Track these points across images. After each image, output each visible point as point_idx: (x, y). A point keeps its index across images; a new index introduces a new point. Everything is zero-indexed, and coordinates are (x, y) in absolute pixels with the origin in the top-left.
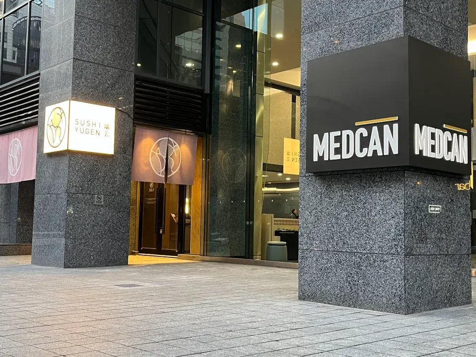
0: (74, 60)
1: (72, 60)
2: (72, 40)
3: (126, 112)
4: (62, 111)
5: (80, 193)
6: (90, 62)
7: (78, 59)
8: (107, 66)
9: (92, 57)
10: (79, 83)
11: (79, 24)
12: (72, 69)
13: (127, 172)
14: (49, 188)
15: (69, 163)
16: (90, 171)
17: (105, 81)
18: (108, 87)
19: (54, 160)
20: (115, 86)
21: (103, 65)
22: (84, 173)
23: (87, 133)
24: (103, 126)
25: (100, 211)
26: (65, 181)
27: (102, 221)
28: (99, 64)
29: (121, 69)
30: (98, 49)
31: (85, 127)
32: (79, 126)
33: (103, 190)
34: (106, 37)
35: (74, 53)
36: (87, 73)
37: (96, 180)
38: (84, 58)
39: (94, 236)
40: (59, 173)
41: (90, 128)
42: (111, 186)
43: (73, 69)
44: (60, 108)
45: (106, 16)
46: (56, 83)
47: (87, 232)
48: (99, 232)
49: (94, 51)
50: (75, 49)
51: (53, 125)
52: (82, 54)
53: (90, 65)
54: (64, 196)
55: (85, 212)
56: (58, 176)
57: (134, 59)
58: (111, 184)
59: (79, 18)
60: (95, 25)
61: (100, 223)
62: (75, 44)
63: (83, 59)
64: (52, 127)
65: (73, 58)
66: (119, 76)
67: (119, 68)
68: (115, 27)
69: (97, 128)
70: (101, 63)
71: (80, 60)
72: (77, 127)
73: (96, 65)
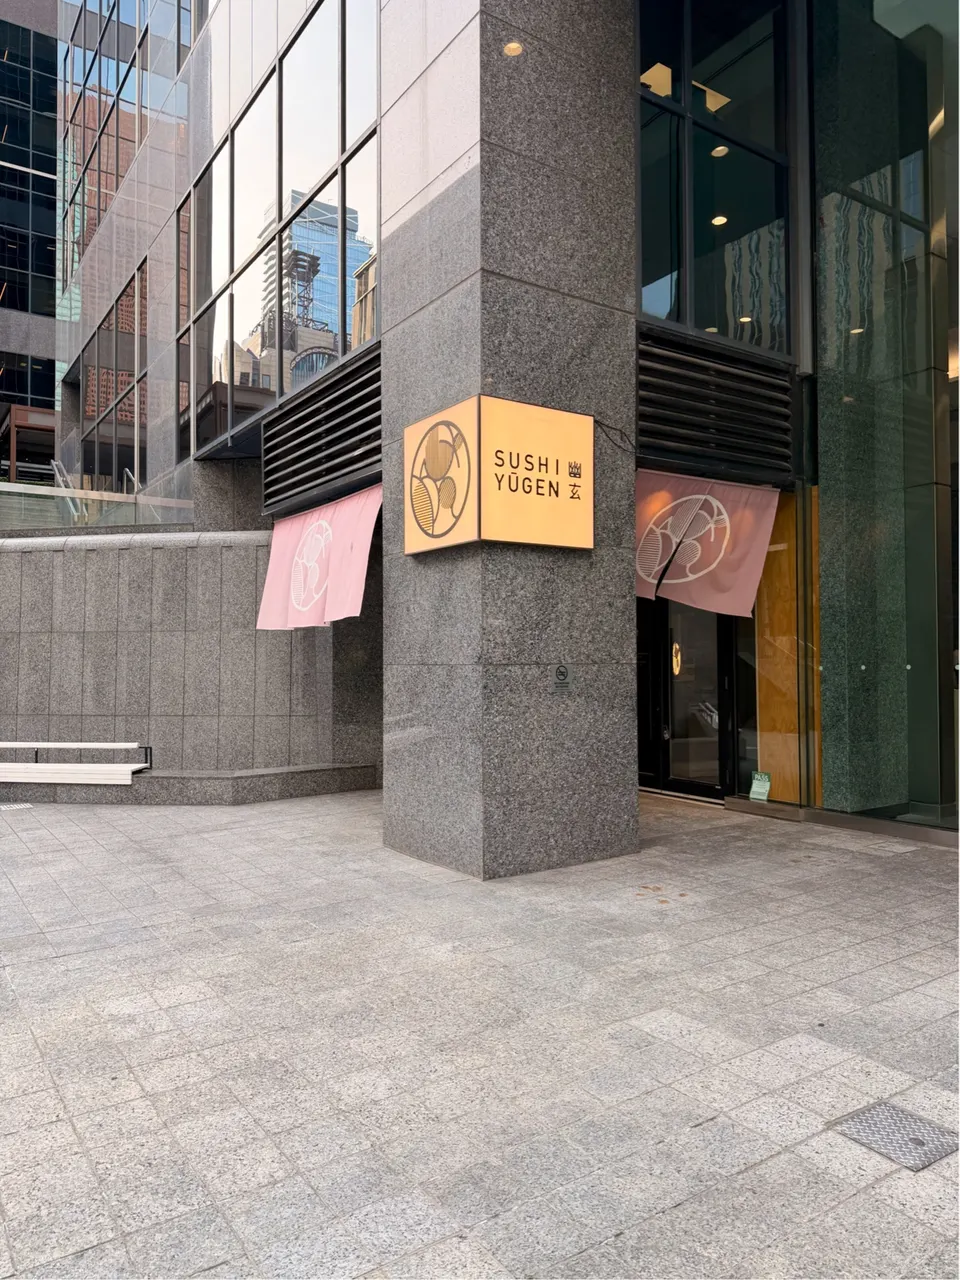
0: (483, 276)
1: (479, 275)
2: (477, 218)
3: (619, 427)
4: (455, 432)
5: (515, 664)
6: (526, 283)
7: (492, 273)
8: (568, 295)
9: (530, 269)
10: (500, 345)
11: (491, 169)
12: (479, 303)
13: (624, 597)
14: (424, 648)
15: (484, 578)
16: (536, 598)
17: (564, 340)
18: (572, 358)
19: (434, 574)
20: (589, 353)
21: (557, 291)
22: (521, 607)
23: (528, 489)
24: (564, 469)
25: (566, 710)
26: (474, 632)
27: (572, 736)
28: (548, 289)
29: (603, 305)
30: (545, 244)
31: (522, 473)
32: (507, 470)
33: (570, 650)
34: (565, 209)
35: (483, 254)
36: (518, 313)
37: (552, 625)
38: (509, 269)
39: (554, 782)
40: (451, 608)
41: (534, 475)
42: (590, 638)
43: (483, 302)
44: (448, 424)
45: (559, 149)
46: (428, 357)
47: (536, 772)
48: (566, 768)
49: (535, 249)
50: (484, 241)
51: (428, 476)
52: (503, 259)
53: (526, 292)
54: (472, 673)
55: (527, 715)
56: (450, 617)
57: (633, 277)
58: (590, 632)
59: (492, 150)
60: (535, 176)
61: (568, 744)
62: (486, 225)
63: (508, 274)
64: (427, 482)
65: (482, 269)
66: (600, 326)
67: (597, 300)
68: (584, 184)
69: (551, 476)
70: (552, 286)
71: (500, 275)
72: (500, 471)
73: (543, 292)
